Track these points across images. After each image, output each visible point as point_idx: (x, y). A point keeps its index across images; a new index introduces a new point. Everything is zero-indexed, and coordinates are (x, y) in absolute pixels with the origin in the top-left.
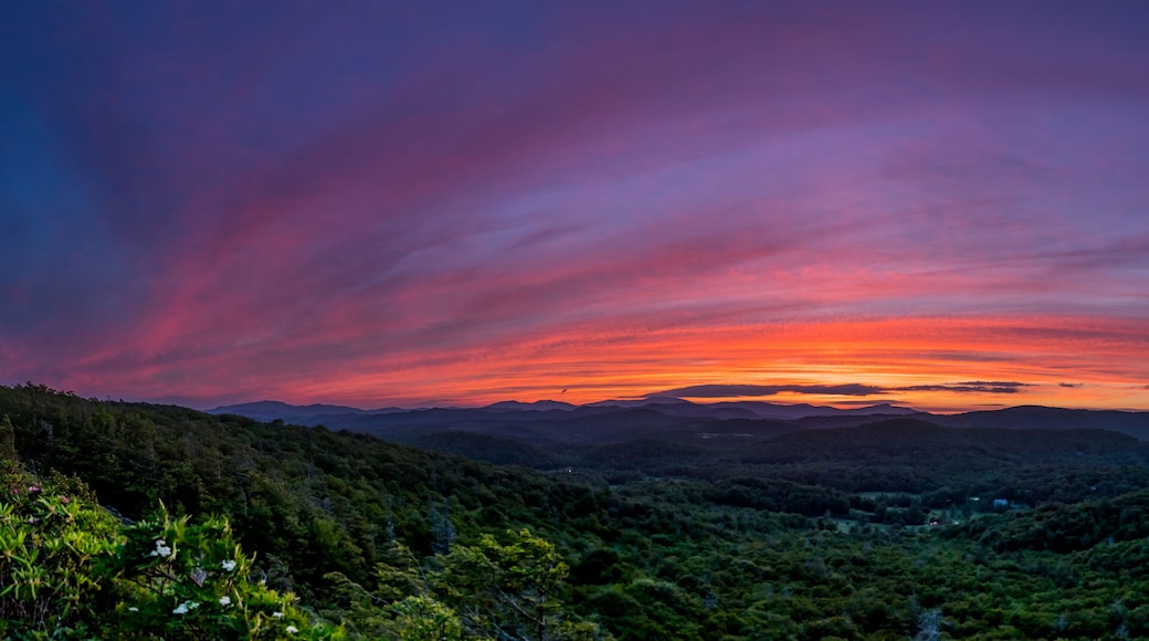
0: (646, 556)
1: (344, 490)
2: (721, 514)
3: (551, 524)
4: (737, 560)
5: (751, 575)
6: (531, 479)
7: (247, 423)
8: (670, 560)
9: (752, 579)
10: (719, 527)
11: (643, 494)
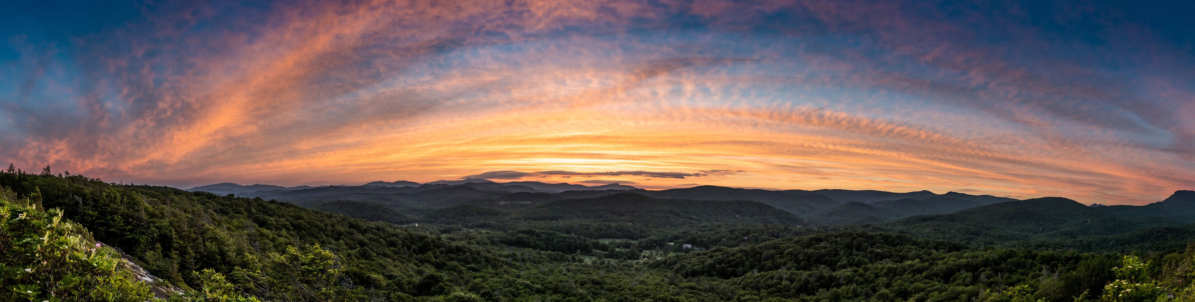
0: (462, 278)
1: (271, 237)
2: (510, 252)
3: (403, 258)
4: (520, 281)
5: (528, 290)
6: (390, 230)
7: (211, 197)
8: (477, 280)
9: (529, 293)
10: (509, 260)
11: (461, 239)
